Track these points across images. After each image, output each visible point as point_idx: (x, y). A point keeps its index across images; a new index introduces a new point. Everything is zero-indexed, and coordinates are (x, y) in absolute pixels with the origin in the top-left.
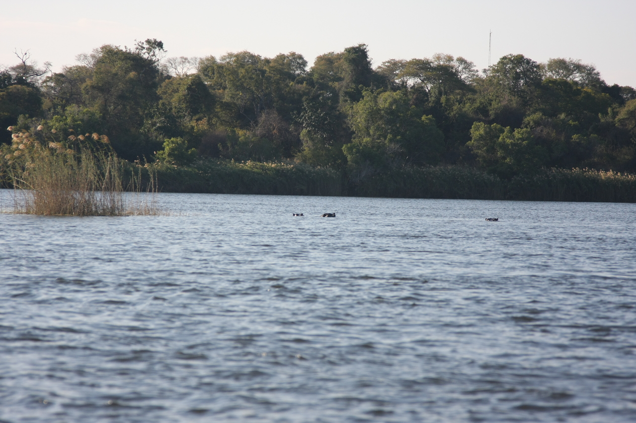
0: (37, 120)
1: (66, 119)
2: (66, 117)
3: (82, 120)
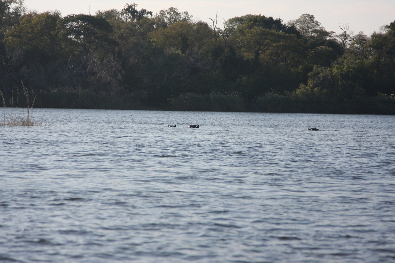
0: (324, 68)
1: (344, 67)
2: (344, 66)
3: (354, 68)
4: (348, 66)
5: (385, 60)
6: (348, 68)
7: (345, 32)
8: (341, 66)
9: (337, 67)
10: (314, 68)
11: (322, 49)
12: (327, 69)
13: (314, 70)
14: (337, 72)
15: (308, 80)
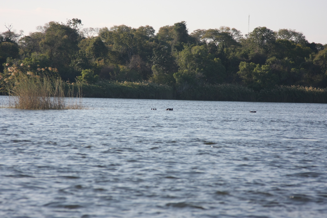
0: (16, 60)
1: (31, 59)
3: (40, 60)
4: (35, 58)
5: (56, 54)
6: (35, 60)
7: (10, 30)
8: (29, 58)
9: (26, 59)
10: (7, 60)
11: (7, 44)
12: (18, 61)
13: (8, 61)
14: (27, 63)
15: (4, 70)
